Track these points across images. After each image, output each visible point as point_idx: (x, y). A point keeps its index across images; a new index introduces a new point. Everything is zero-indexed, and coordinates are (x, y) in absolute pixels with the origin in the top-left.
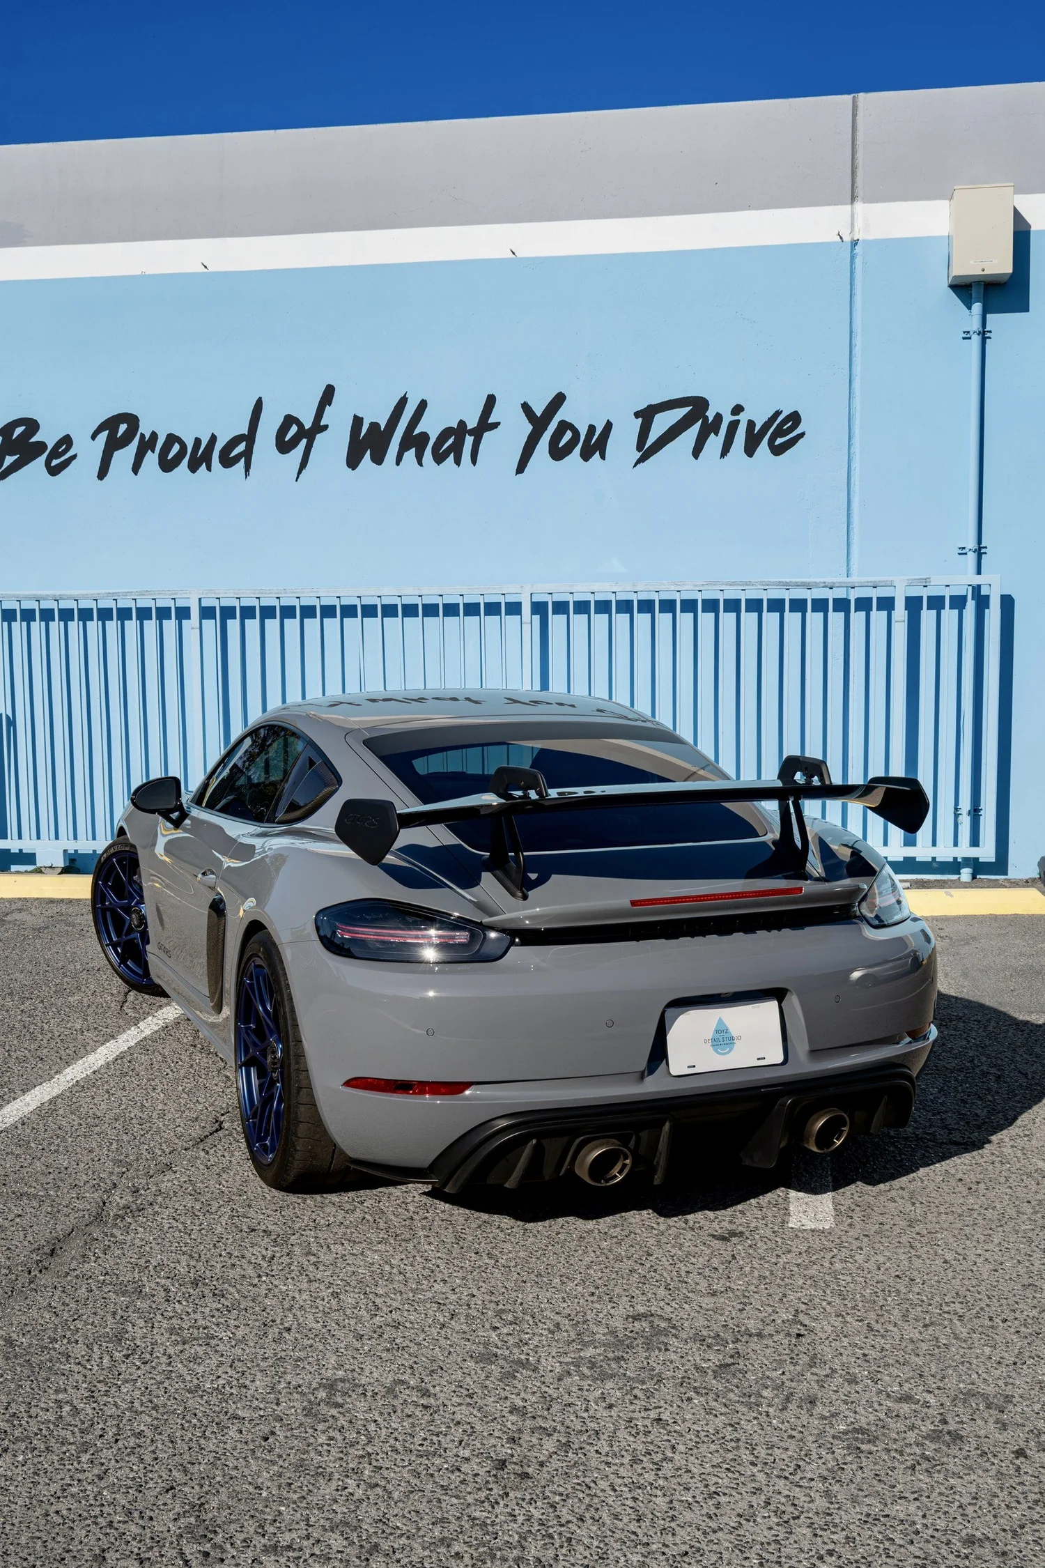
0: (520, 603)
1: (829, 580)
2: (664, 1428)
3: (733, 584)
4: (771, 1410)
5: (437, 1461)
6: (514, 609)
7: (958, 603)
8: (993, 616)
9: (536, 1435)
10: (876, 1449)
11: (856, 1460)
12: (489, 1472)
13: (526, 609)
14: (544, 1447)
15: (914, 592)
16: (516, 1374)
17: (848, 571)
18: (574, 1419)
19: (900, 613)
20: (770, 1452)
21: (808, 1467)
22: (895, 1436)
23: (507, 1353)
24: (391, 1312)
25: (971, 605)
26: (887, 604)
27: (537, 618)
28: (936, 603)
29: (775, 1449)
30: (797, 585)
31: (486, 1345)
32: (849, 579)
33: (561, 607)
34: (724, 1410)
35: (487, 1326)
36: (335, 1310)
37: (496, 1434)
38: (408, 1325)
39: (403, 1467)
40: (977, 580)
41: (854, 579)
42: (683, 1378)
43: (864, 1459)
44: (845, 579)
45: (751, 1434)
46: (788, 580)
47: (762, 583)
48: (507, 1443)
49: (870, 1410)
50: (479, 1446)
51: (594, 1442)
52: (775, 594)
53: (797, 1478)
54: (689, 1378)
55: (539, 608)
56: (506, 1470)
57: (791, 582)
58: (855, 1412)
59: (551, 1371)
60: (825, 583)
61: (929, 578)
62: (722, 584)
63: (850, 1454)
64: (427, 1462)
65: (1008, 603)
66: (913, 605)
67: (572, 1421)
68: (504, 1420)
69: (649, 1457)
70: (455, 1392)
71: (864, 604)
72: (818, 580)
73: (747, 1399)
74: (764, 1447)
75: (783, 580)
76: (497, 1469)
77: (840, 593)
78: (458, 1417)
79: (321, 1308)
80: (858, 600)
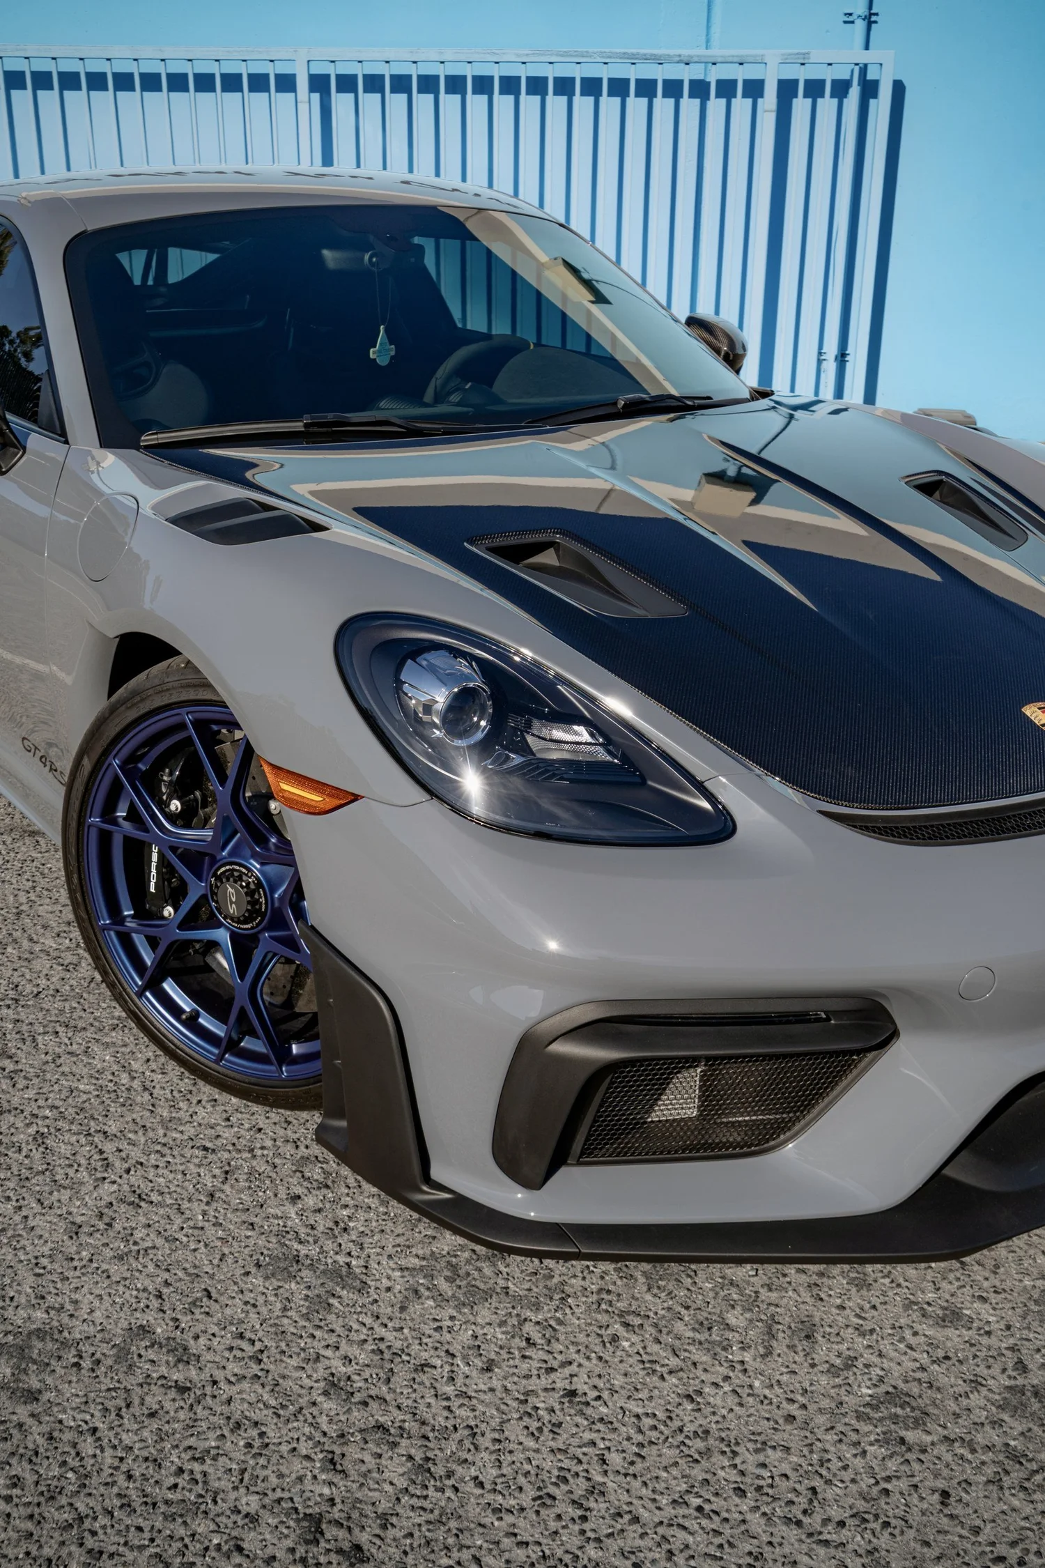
0: (294, 76)
1: (685, 52)
2: (581, 1413)
3: (566, 54)
4: (747, 1357)
5: (202, 1526)
6: (286, 83)
7: (841, 89)
8: (881, 108)
9: (371, 1445)
10: (928, 1439)
11: (903, 1468)
12: (292, 1550)
13: (302, 84)
14: (386, 1475)
15: (789, 73)
16: (331, 1301)
17: (708, 41)
18: (432, 1401)
19: (770, 100)
20: (761, 1458)
21: (830, 1493)
22: (952, 1406)
23: (314, 1251)
24: (128, 1171)
25: (855, 92)
26: (754, 89)
27: (316, 97)
28: (814, 89)
29: (770, 1452)
30: (646, 58)
31: (282, 1234)
32: (709, 52)
33: (347, 83)
34: (674, 1362)
35: (282, 1194)
36: (38, 1173)
37: (304, 1448)
38: (155, 1197)
39: (141, 1548)
40: (864, 57)
41: (716, 52)
42: (600, 1291)
43: (916, 1466)
44: (702, 51)
45: (724, 1417)
46: (634, 51)
47: (602, 54)
48: (323, 1470)
49: (902, 1346)
50: (274, 1480)
51: (469, 1457)
52: (619, 71)
53: (814, 1522)
54: (609, 1292)
55: (319, 83)
56: (323, 1544)
57: (638, 54)
58: (880, 1355)
59: (389, 1289)
60: (680, 56)
61: (808, 53)
62: (552, 55)
63: (891, 1456)
64: (182, 1532)
65: (899, 89)
66: (787, 90)
67: (429, 1405)
68: (315, 1410)
69: (564, 1488)
70: (231, 1349)
71: (726, 89)
72: (672, 52)
73: (706, 1335)
74: (751, 1446)
75: (630, 51)
76: (307, 1542)
77: (695, 72)
78: (237, 1408)
79: (15, 1170)
80: (720, 83)
